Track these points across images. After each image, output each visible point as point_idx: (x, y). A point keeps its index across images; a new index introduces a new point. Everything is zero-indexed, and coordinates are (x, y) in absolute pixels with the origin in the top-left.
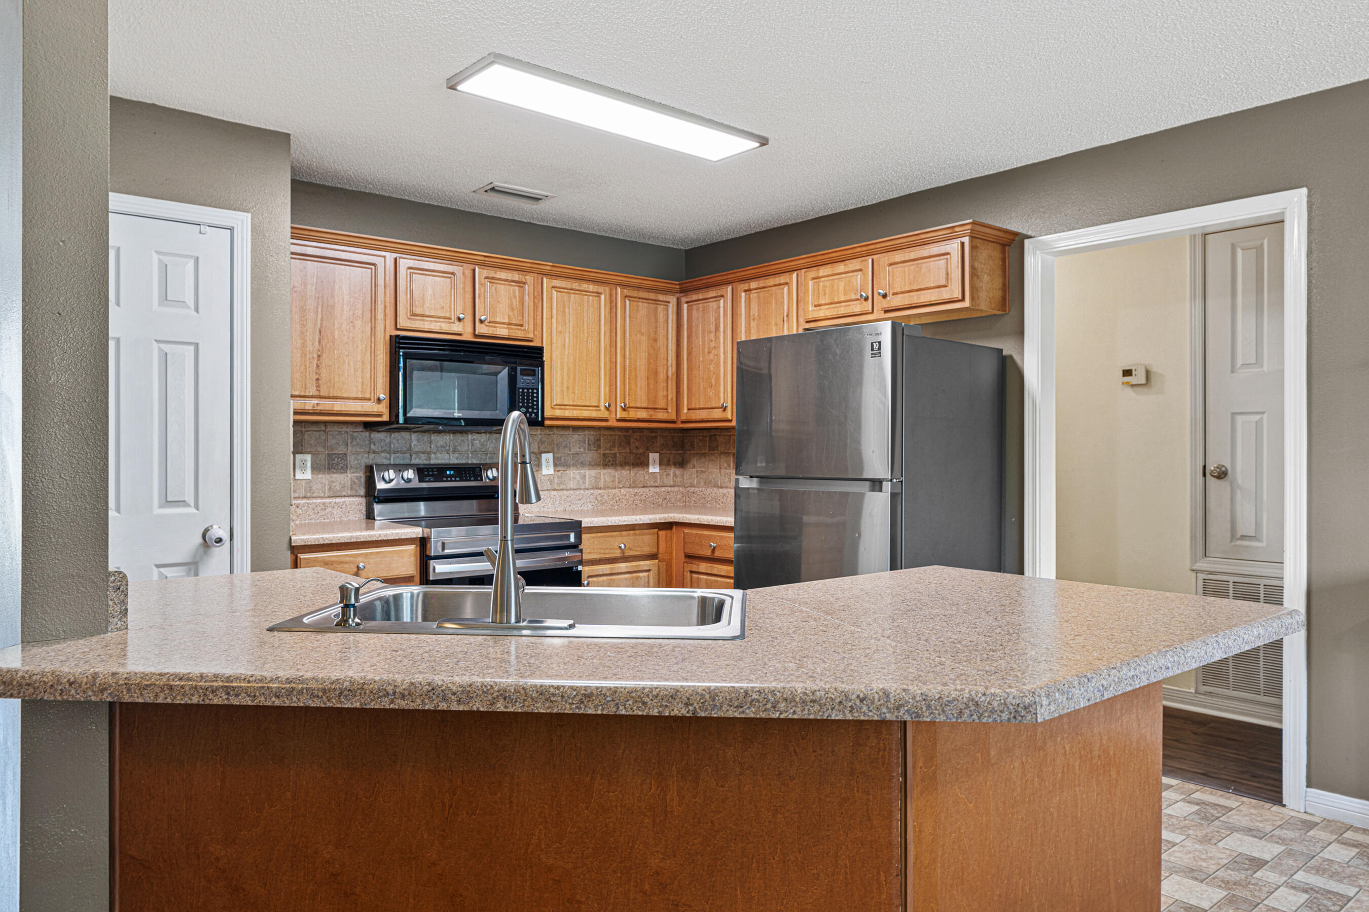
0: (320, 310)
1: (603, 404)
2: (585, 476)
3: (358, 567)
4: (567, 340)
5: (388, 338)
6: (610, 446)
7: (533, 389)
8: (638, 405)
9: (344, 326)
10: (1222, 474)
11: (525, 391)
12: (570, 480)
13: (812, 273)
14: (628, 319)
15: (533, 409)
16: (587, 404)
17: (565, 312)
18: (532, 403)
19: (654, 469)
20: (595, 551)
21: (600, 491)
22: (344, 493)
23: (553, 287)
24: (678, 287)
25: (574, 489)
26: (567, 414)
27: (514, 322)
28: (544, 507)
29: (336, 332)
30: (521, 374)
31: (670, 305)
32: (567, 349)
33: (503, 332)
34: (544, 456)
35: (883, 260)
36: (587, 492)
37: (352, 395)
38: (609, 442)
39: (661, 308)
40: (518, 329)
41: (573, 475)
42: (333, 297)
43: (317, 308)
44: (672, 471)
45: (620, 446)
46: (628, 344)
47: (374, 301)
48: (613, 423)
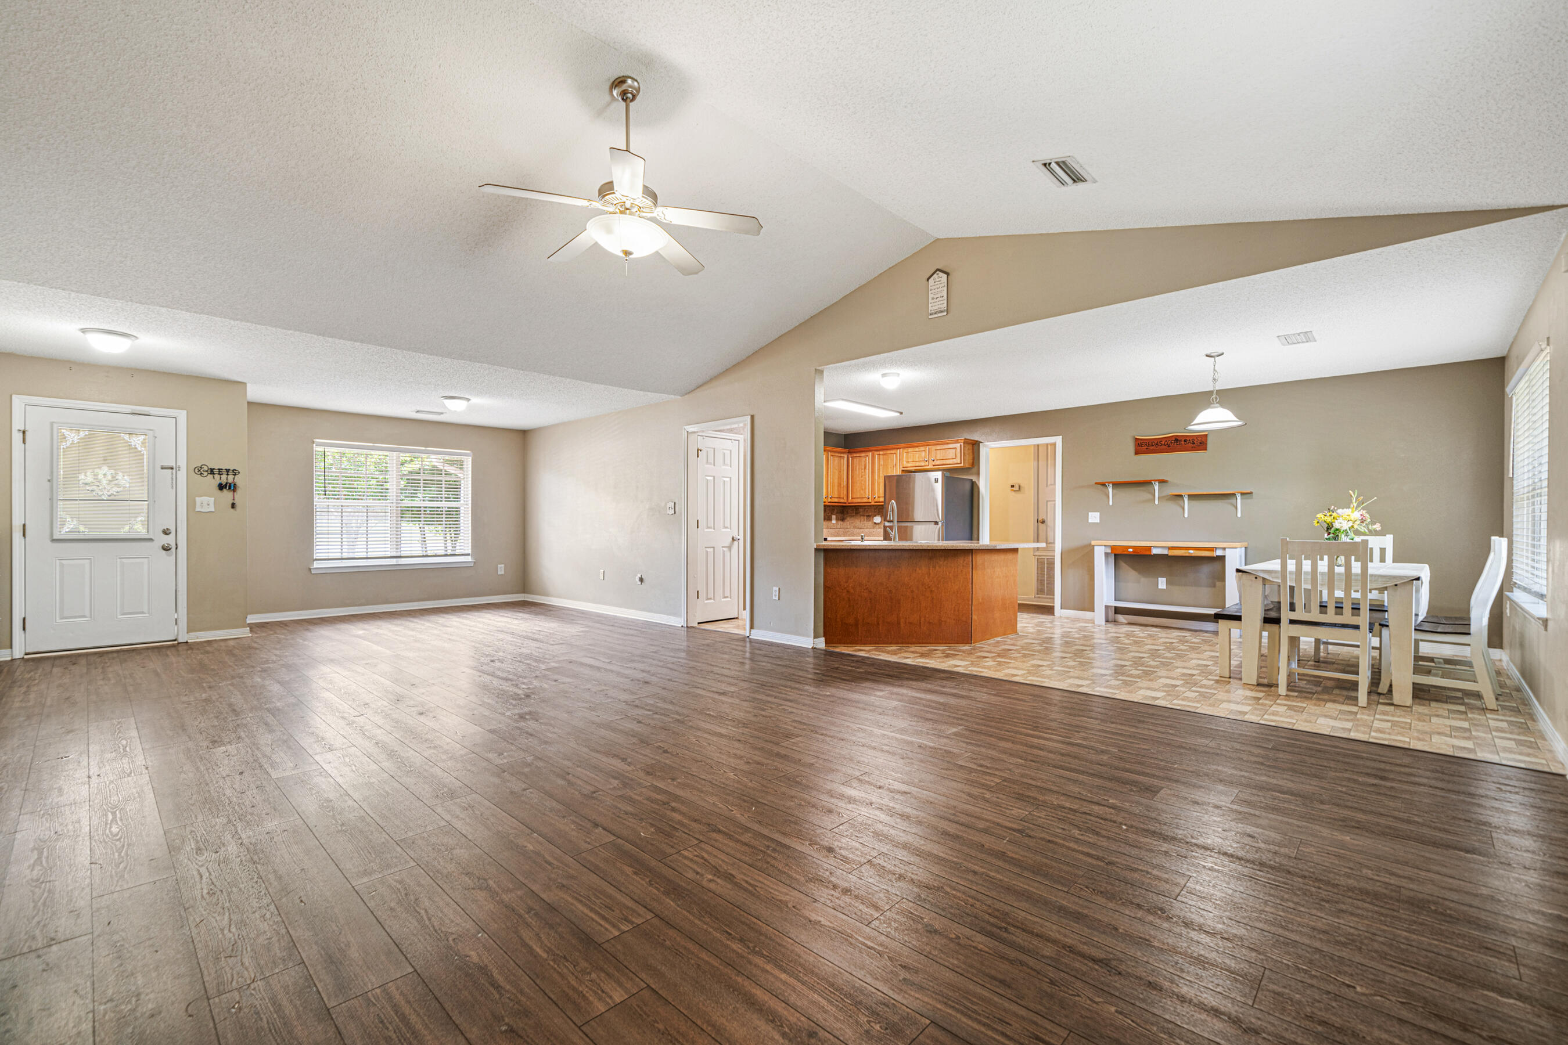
10: (1043, 522)
13: (906, 450)
19: (834, 522)
24: (848, 451)
31: (845, 458)
35: (933, 448)
44: (840, 522)
46: (832, 472)
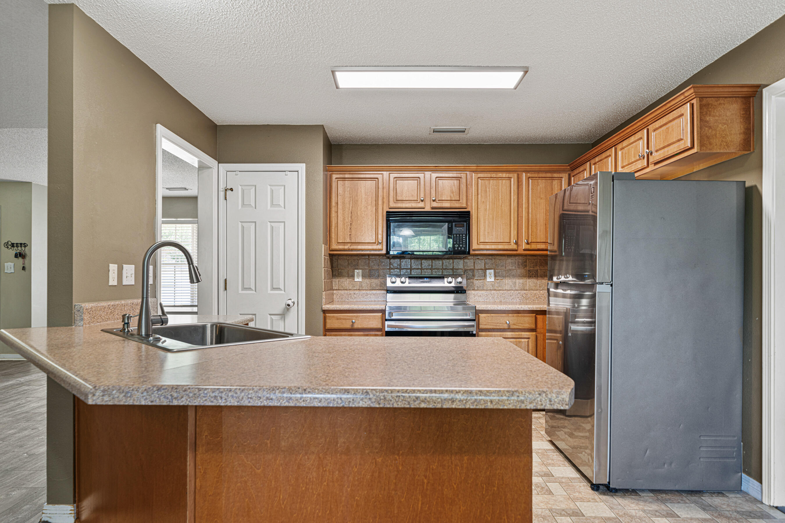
0: (351, 203)
1: (513, 241)
2: (515, 283)
3: (352, 322)
4: (488, 206)
5: (385, 213)
6: (534, 266)
7: (462, 235)
8: (538, 241)
9: (363, 209)
11: (458, 235)
12: (505, 285)
14: (530, 190)
15: (463, 245)
16: (501, 241)
17: (486, 191)
18: (462, 242)
20: (489, 324)
21: (525, 292)
22: (377, 288)
23: (478, 178)
24: (569, 167)
25: (508, 290)
26: (488, 247)
27: (454, 199)
28: (487, 299)
29: (359, 212)
30: (455, 227)
31: (563, 179)
32: (488, 211)
33: (447, 205)
34: (488, 271)
35: (652, 128)
36: (516, 292)
37: (366, 242)
38: (533, 263)
39: (555, 182)
40: (456, 203)
41: (508, 282)
42: (357, 196)
43: (350, 202)
45: (541, 265)
46: (530, 205)
47: (377, 196)
48: (521, 251)
